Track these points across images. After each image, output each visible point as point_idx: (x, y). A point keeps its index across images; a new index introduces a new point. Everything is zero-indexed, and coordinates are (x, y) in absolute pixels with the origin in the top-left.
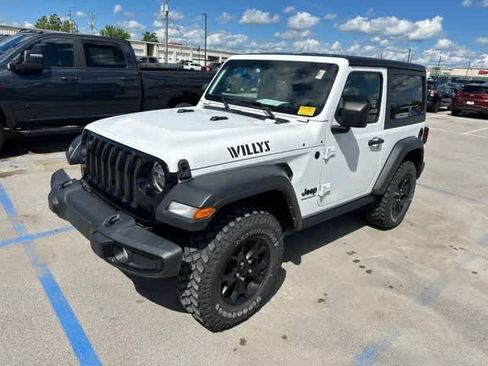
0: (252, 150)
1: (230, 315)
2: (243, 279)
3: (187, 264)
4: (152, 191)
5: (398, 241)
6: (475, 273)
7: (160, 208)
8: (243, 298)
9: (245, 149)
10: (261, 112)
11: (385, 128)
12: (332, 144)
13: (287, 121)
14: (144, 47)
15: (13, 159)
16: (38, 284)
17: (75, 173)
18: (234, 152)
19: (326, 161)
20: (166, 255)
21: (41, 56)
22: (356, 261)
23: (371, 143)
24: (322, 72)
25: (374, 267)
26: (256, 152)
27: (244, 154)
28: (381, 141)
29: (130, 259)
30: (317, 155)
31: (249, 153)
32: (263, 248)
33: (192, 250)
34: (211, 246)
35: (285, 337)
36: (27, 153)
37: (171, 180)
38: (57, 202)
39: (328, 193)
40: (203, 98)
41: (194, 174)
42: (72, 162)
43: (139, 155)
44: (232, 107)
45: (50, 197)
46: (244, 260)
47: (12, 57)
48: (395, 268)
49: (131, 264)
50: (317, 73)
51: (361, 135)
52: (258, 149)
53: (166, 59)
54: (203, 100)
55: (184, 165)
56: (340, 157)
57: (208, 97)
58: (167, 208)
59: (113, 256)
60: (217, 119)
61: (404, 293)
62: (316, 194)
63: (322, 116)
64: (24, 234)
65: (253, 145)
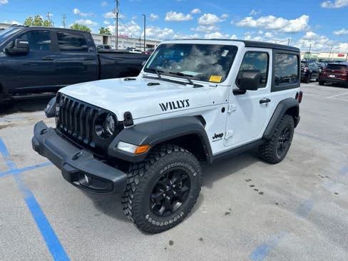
0: (176, 106)
1: (158, 224)
2: (169, 198)
4: (105, 134)
5: (282, 171)
6: (336, 194)
8: (169, 210)
10: (183, 80)
11: (271, 91)
12: (233, 102)
13: (202, 86)
14: (101, 38)
16: (23, 204)
17: (52, 123)
18: (164, 107)
19: (230, 114)
20: (115, 179)
21: (27, 43)
22: (252, 186)
23: (261, 102)
24: (226, 52)
25: (265, 190)
26: (179, 107)
27: (171, 109)
28: (268, 101)
29: (90, 182)
30: (223, 110)
31: (175, 108)
32: (184, 176)
35: (201, 239)
36: (16, 112)
37: (119, 127)
38: (38, 144)
39: (231, 137)
40: (142, 71)
41: (135, 122)
42: (49, 116)
43: (97, 109)
44: (162, 77)
45: (33, 140)
46: (171, 186)
47: (6, 44)
48: (279, 190)
49: (91, 186)
50: (223, 52)
51: (254, 96)
53: (117, 46)
55: (128, 116)
57: (146, 70)
58: (116, 146)
59: (77, 181)
60: (153, 84)
61: (286, 208)
62: (223, 137)
63: (226, 82)
64: (14, 168)
65: (178, 102)
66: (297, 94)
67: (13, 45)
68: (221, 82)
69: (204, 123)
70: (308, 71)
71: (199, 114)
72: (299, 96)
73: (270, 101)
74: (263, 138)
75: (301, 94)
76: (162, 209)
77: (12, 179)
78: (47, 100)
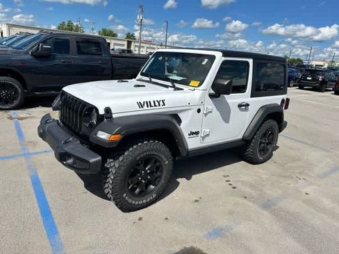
0: (153, 104)
1: (133, 202)
2: (144, 182)
3: (108, 169)
4: (92, 126)
5: (261, 171)
6: (307, 194)
7: (92, 135)
8: (143, 193)
9: (149, 104)
10: (169, 84)
11: (251, 97)
12: (210, 104)
13: (182, 89)
15: (29, 110)
16: (29, 180)
17: (56, 115)
18: (141, 105)
19: (206, 115)
20: (92, 160)
21: (49, 47)
22: (227, 181)
23: (240, 106)
24: (206, 60)
25: (239, 185)
26: (155, 106)
27: (148, 106)
28: (248, 105)
30: (199, 111)
31: (151, 106)
32: (158, 164)
33: (111, 160)
34: (121, 158)
35: (167, 219)
36: (38, 106)
37: (100, 118)
38: (42, 131)
39: (208, 135)
40: (139, 75)
41: (114, 116)
42: (54, 109)
43: (85, 104)
44: (153, 80)
45: (39, 128)
46: (145, 171)
48: (252, 186)
49: (75, 165)
50: (203, 60)
51: (233, 99)
52: (157, 104)
54: (139, 76)
55: (108, 110)
56: (216, 113)
57: (142, 74)
58: (96, 134)
59: (65, 161)
60: (139, 86)
61: (254, 202)
62: (199, 135)
63: (203, 87)
64: (26, 152)
65: (154, 102)
66: (283, 100)
67: (38, 48)
68: (198, 86)
69: (179, 121)
70: (323, 80)
71: (176, 113)
72: (286, 103)
74: (243, 139)
75: (288, 100)
76: (138, 190)
77: (23, 160)
78: (54, 97)
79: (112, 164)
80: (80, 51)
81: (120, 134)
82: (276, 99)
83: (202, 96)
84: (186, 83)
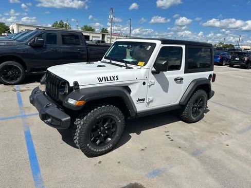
0: (109, 79)
1: (95, 150)
2: (103, 135)
3: (76, 125)
6: (228, 145)
7: (65, 101)
8: (103, 143)
9: (106, 79)
10: (124, 64)
11: (185, 73)
12: (152, 79)
13: (132, 68)
14: (101, 36)
15: (28, 84)
17: (43, 88)
18: (100, 80)
19: (150, 86)
21: (42, 39)
22: (167, 135)
23: (176, 80)
24: (150, 47)
25: (175, 138)
26: (111, 80)
27: (105, 81)
28: (182, 79)
29: (52, 121)
30: (144, 83)
31: (108, 80)
32: (113, 122)
33: (79, 119)
34: (85, 118)
35: (119, 162)
36: (34, 82)
37: (71, 89)
38: (32, 99)
39: (152, 101)
40: (103, 58)
41: (80, 88)
44: (113, 62)
45: (30, 97)
46: (104, 127)
47: (30, 40)
48: (185, 139)
49: (52, 123)
50: (147, 47)
51: (170, 75)
52: (112, 79)
55: (76, 84)
56: (157, 85)
57: (105, 58)
58: (67, 101)
59: (46, 120)
60: (101, 66)
62: (145, 101)
63: (147, 66)
64: (23, 114)
66: (210, 75)
67: (34, 41)
68: (144, 66)
69: (129, 91)
70: (248, 60)
71: (127, 85)
72: (213, 77)
73: (183, 79)
74: (180, 104)
75: (214, 75)
76: (98, 142)
77: (20, 120)
78: (42, 75)
79: (79, 122)
80: (64, 42)
81: (84, 100)
82: (205, 75)
83: (147, 73)
84: (135, 63)
